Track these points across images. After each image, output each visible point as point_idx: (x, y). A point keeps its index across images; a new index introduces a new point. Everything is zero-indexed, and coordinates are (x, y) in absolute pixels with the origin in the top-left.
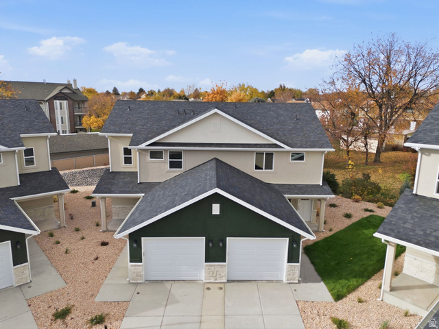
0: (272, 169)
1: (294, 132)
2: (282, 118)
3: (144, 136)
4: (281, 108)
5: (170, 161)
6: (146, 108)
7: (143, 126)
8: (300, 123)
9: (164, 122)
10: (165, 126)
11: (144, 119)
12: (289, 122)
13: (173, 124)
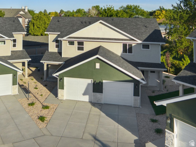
0: (132, 53)
1: (144, 33)
2: (139, 26)
3: (65, 33)
4: (139, 21)
5: (78, 47)
6: (67, 21)
7: (65, 29)
8: (148, 29)
9: (75, 27)
10: (76, 29)
11: (66, 26)
12: (142, 28)
13: (80, 28)
